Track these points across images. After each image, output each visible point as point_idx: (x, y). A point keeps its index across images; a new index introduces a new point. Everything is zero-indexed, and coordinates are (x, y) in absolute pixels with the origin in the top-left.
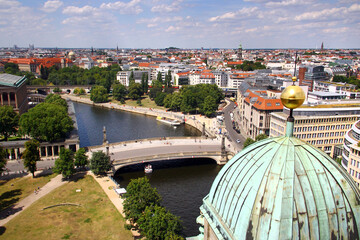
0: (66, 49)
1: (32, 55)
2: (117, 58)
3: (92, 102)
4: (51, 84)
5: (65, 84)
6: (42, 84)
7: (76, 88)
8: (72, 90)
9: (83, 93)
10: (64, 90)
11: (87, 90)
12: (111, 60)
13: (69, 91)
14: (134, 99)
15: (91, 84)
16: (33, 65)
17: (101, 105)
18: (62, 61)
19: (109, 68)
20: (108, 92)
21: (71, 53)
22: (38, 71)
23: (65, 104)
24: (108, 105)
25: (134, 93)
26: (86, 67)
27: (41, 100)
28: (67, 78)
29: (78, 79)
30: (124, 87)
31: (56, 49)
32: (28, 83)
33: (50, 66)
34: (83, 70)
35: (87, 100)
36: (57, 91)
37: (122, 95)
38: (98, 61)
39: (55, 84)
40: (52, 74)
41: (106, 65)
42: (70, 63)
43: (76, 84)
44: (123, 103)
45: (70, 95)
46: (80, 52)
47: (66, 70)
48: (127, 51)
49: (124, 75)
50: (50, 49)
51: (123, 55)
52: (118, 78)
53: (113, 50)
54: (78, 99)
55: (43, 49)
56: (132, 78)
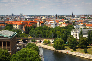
0: (41, 16)
1: (21, 19)
2: (72, 21)
3: (54, 49)
4: (31, 37)
5: (39, 37)
6: (25, 37)
7: (45, 40)
8: (43, 41)
9: (49, 43)
10: (38, 41)
11: (52, 41)
12: (68, 22)
13: (41, 41)
14: (82, 48)
15: (54, 37)
16: (21, 25)
17: (60, 51)
18: (38, 23)
19: (67, 27)
20: (65, 42)
21: (43, 18)
22: (24, 29)
23: (37, 49)
24: (64, 51)
25: (83, 44)
26: (52, 26)
27: (24, 47)
28: (40, 33)
29: (47, 34)
30: (76, 40)
31: (35, 16)
32: (17, 36)
33: (30, 26)
34: (50, 29)
35: (51, 48)
36: (34, 41)
37: (74, 45)
38: (60, 23)
39: (32, 37)
40: (32, 31)
41: (64, 25)
42: (43, 24)
43: (45, 37)
44: (74, 50)
45: (41, 44)
46: (49, 17)
47: (40, 28)
48: (79, 16)
49: (76, 32)
50: (32, 16)
51: (76, 19)
52: (72, 34)
53: (69, 16)
54: (46, 46)
55: (28, 16)
56: (81, 34)
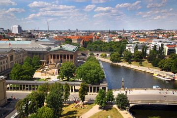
0: (94, 31)
1: (77, 34)
2: (124, 36)
3: (111, 62)
4: (88, 51)
5: (96, 51)
6: (83, 50)
7: (102, 53)
8: (100, 54)
9: (105, 56)
10: (95, 54)
11: (108, 55)
12: (120, 37)
13: (98, 55)
14: (137, 61)
15: (110, 51)
16: (79, 40)
17: (116, 64)
18: (94, 38)
19: (120, 42)
20: (121, 56)
21: (98, 33)
22: (81, 43)
24: (120, 64)
25: (138, 57)
26: (106, 41)
27: (84, 59)
28: (97, 47)
29: (103, 48)
30: (131, 54)
31: (89, 31)
32: (78, 50)
33: (87, 40)
34: (105, 43)
35: (108, 60)
36: (92, 55)
37: (129, 58)
38: (113, 38)
39: (90, 50)
40: (89, 45)
41: (118, 40)
42: (98, 39)
43: (101, 51)
44: (130, 63)
45: (99, 57)
46: (103, 32)
47: (96, 43)
48: (129, 32)
49: (131, 46)
50: (86, 31)
51: (127, 34)
52: (127, 48)
53: (121, 31)
54: (103, 59)
55: (83, 31)
56: (136, 48)
